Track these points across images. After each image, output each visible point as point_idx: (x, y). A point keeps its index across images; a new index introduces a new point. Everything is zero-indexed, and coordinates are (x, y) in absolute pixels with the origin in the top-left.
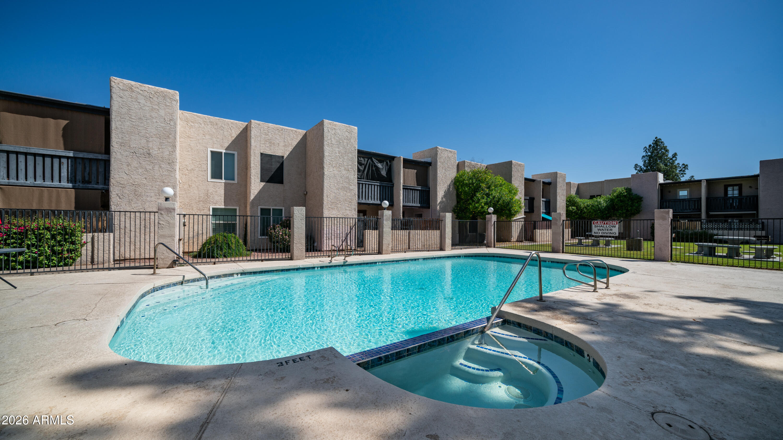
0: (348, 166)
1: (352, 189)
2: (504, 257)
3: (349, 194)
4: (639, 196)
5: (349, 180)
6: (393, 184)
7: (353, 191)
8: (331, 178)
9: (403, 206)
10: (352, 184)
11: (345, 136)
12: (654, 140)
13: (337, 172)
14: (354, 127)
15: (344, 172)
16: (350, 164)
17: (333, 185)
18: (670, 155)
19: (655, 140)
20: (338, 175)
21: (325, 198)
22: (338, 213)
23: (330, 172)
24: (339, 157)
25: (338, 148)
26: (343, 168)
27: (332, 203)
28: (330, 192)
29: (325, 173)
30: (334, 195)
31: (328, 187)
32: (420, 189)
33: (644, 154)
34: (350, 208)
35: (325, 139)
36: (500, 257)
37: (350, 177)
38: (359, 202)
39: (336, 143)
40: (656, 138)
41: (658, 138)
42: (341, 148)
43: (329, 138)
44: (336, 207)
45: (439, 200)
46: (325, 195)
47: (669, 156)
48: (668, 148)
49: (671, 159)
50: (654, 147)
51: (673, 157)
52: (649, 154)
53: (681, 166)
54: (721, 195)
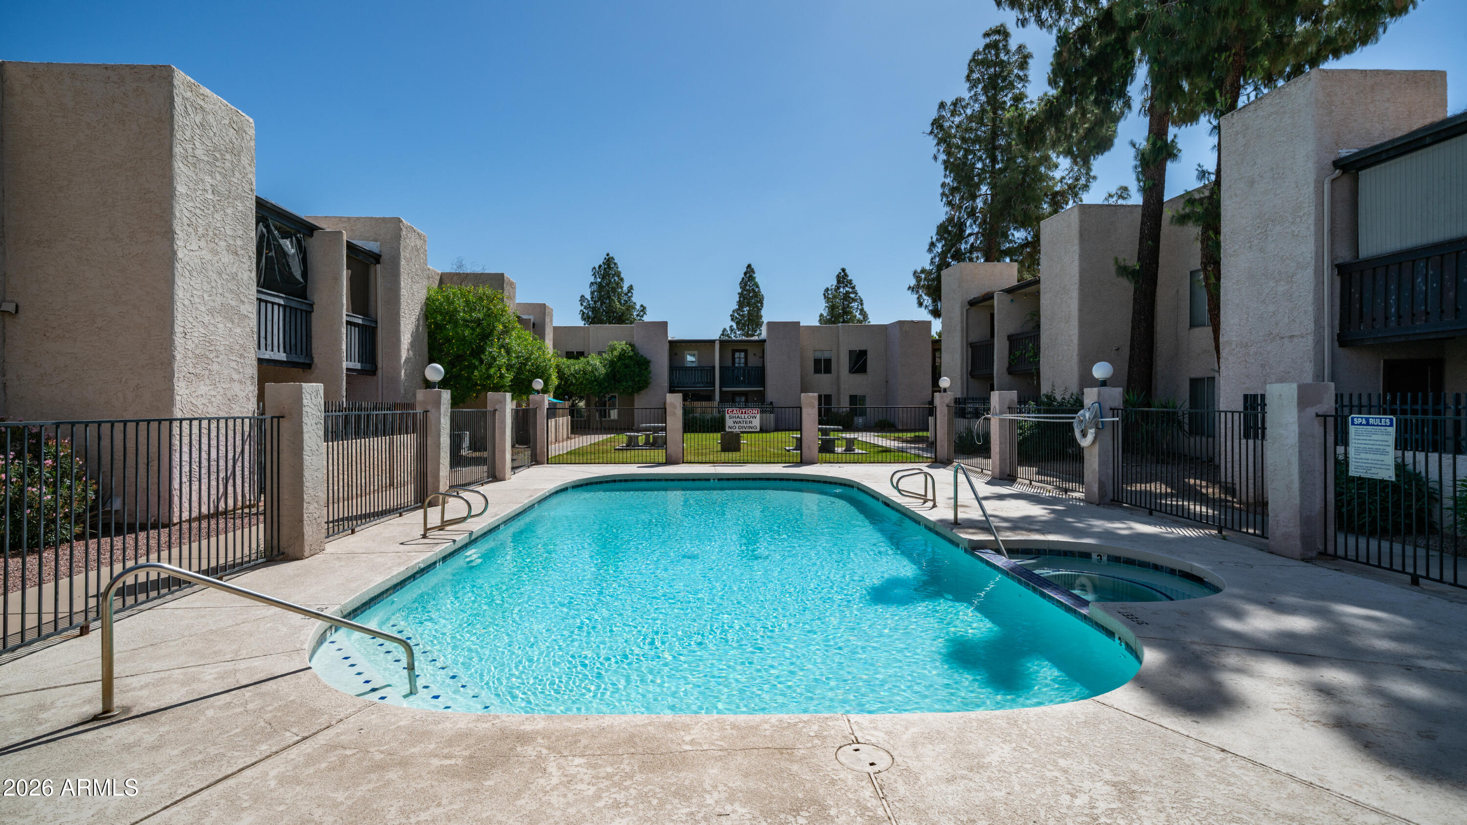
0: (234, 238)
1: (246, 313)
2: (633, 480)
3: (238, 330)
4: (645, 358)
5: (238, 286)
6: (311, 305)
7: (247, 320)
8: (195, 274)
9: (348, 369)
10: (246, 300)
11: (227, 139)
12: (605, 258)
13: (209, 257)
14: (247, 117)
15: (227, 258)
16: (240, 233)
17: (199, 297)
18: (625, 289)
19: (607, 257)
20: (212, 265)
21: (178, 340)
22: (214, 393)
23: (191, 253)
24: (214, 207)
25: (211, 174)
26: (223, 244)
27: (197, 356)
28: (191, 319)
29: (180, 254)
30: (201, 330)
31: (187, 302)
32: (360, 321)
33: (592, 279)
34: (242, 375)
35: (178, 135)
36: (626, 481)
37: (240, 274)
38: (262, 357)
39: (206, 159)
40: (608, 255)
41: (611, 255)
42: (218, 177)
43: (188, 134)
44: (207, 372)
45: (404, 355)
46: (178, 329)
48: (622, 275)
49: (626, 294)
50: (605, 269)
51: (629, 291)
52: (599, 280)
53: (638, 307)
54: (729, 363)
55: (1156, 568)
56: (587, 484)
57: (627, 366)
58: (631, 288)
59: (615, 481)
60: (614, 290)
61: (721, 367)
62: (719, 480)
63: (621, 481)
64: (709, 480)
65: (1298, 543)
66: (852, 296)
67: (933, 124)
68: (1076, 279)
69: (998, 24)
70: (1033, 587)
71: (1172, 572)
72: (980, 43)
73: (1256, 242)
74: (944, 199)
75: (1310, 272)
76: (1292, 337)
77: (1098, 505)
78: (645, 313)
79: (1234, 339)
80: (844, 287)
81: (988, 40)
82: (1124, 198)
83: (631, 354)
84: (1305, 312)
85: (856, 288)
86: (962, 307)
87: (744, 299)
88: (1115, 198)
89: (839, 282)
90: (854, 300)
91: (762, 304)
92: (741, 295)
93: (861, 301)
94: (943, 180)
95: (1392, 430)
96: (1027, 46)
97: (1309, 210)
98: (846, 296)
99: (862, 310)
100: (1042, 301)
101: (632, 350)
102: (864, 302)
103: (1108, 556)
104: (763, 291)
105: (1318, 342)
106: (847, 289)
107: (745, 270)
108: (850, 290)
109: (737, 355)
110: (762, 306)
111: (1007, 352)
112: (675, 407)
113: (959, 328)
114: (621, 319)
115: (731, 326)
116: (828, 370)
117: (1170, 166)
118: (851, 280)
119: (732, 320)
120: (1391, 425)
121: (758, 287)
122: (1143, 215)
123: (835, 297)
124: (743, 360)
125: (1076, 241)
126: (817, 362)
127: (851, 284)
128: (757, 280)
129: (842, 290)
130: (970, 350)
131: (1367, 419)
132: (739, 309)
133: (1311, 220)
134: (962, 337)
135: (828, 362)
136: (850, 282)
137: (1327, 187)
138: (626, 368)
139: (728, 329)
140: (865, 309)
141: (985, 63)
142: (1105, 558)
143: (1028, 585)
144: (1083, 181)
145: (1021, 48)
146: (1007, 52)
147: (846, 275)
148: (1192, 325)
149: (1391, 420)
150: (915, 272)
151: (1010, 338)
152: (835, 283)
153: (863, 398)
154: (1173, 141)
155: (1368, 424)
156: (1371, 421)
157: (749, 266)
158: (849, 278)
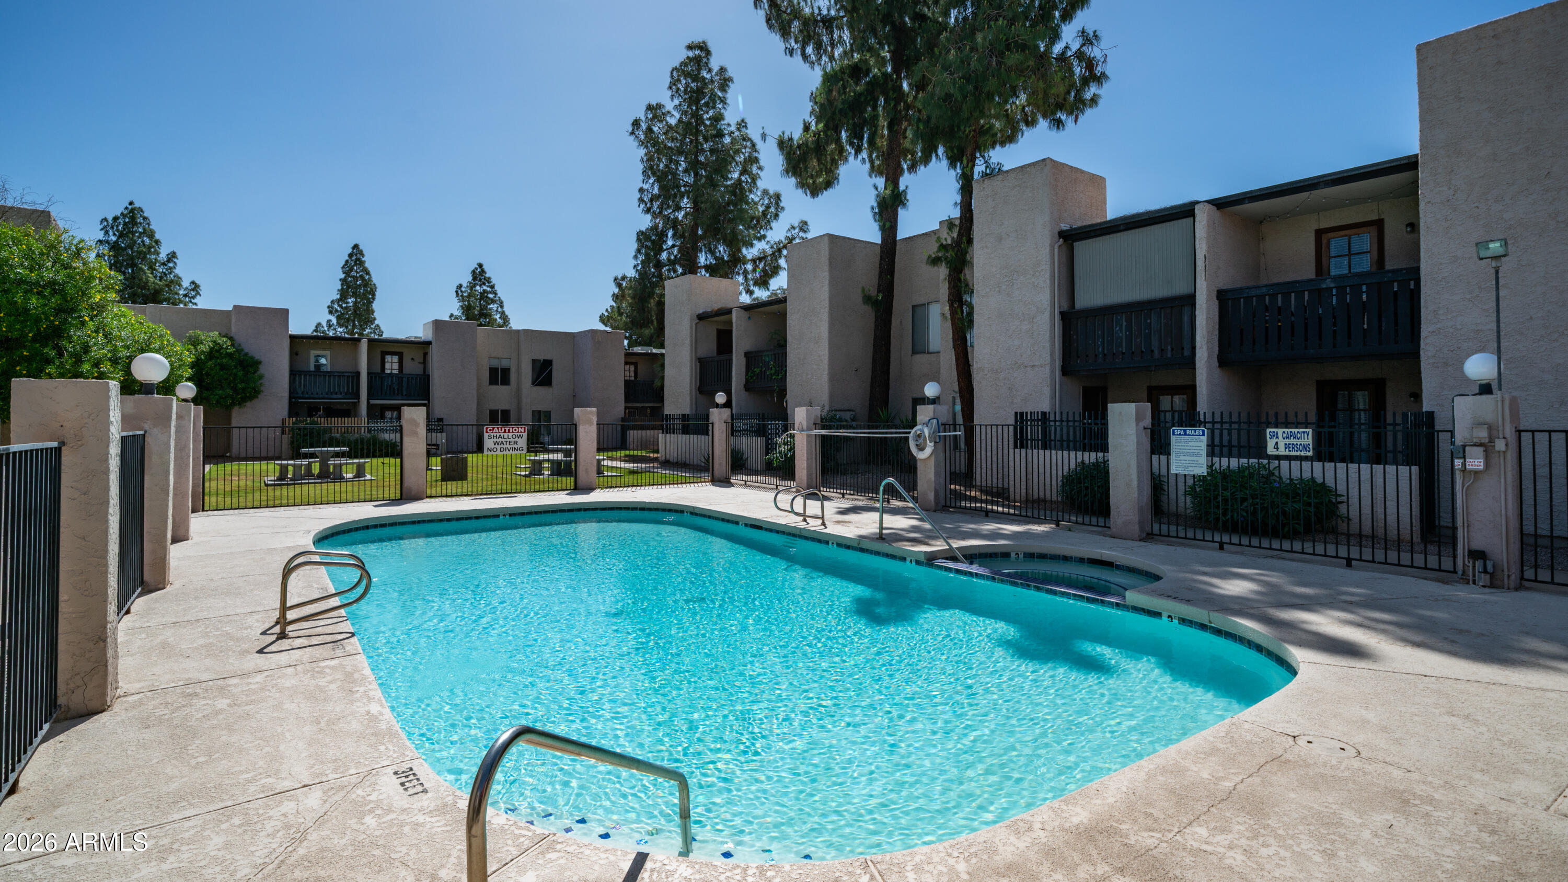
2: (392, 525)
4: (252, 358)
12: (127, 208)
18: (163, 256)
19: (130, 207)
33: (102, 235)
40: (131, 203)
41: (137, 205)
47: (161, 256)
48: (157, 236)
49: (164, 264)
50: (125, 224)
51: (169, 260)
52: (114, 238)
53: (186, 283)
54: (377, 369)
55: (1066, 559)
56: (333, 535)
57: (223, 367)
58: (172, 256)
59: (367, 527)
60: (143, 256)
61: (369, 374)
62: (510, 515)
63: (375, 526)
64: (498, 516)
65: (1137, 527)
66: (491, 296)
67: (633, 124)
68: (826, 303)
69: (701, 41)
70: (1035, 587)
71: (1081, 560)
72: (683, 54)
73: (1004, 287)
74: (642, 206)
75: (1047, 315)
76: (1034, 366)
77: (935, 511)
78: (198, 293)
79: (987, 366)
80: (480, 285)
81: (691, 54)
82: (805, 232)
83: (231, 350)
84: (1044, 347)
85: (496, 288)
86: (691, 320)
87: (349, 287)
88: (797, 231)
89: (474, 279)
90: (493, 301)
91: (374, 295)
92: (343, 281)
93: (502, 302)
94: (640, 185)
95: (1204, 438)
96: (729, 70)
97: (1046, 266)
98: (483, 295)
99: (503, 313)
100: (789, 321)
101: (232, 345)
102: (505, 304)
103: (1025, 554)
104: (376, 279)
105: (1053, 371)
106: (485, 288)
107: (350, 251)
108: (489, 289)
109: (388, 358)
110: (374, 299)
111: (744, 369)
112: (417, 425)
113: (688, 342)
114: (154, 297)
115: (329, 321)
116: (506, 381)
117: (901, 212)
118: (489, 278)
119: (331, 312)
120: (1203, 435)
121: (368, 273)
122: (882, 252)
123: (470, 296)
124: (396, 366)
125: (826, 268)
126: (493, 371)
127: (489, 282)
128: (367, 265)
129: (478, 288)
130: (698, 364)
131: (1185, 431)
132: (338, 301)
133: (1048, 275)
134: (691, 351)
135: (506, 372)
136: (488, 280)
137: (1056, 250)
138: (221, 369)
139: (324, 324)
140: (507, 313)
141: (687, 75)
142: (1021, 556)
143: (1029, 586)
144: (772, 209)
145: (722, 70)
146: (710, 71)
147: (483, 271)
148: (914, 352)
149: (1203, 431)
150: (616, 279)
151: (747, 355)
152: (470, 278)
153: (548, 414)
154: (904, 191)
155: (1185, 434)
156: (1188, 432)
157: (356, 247)
158: (487, 275)
